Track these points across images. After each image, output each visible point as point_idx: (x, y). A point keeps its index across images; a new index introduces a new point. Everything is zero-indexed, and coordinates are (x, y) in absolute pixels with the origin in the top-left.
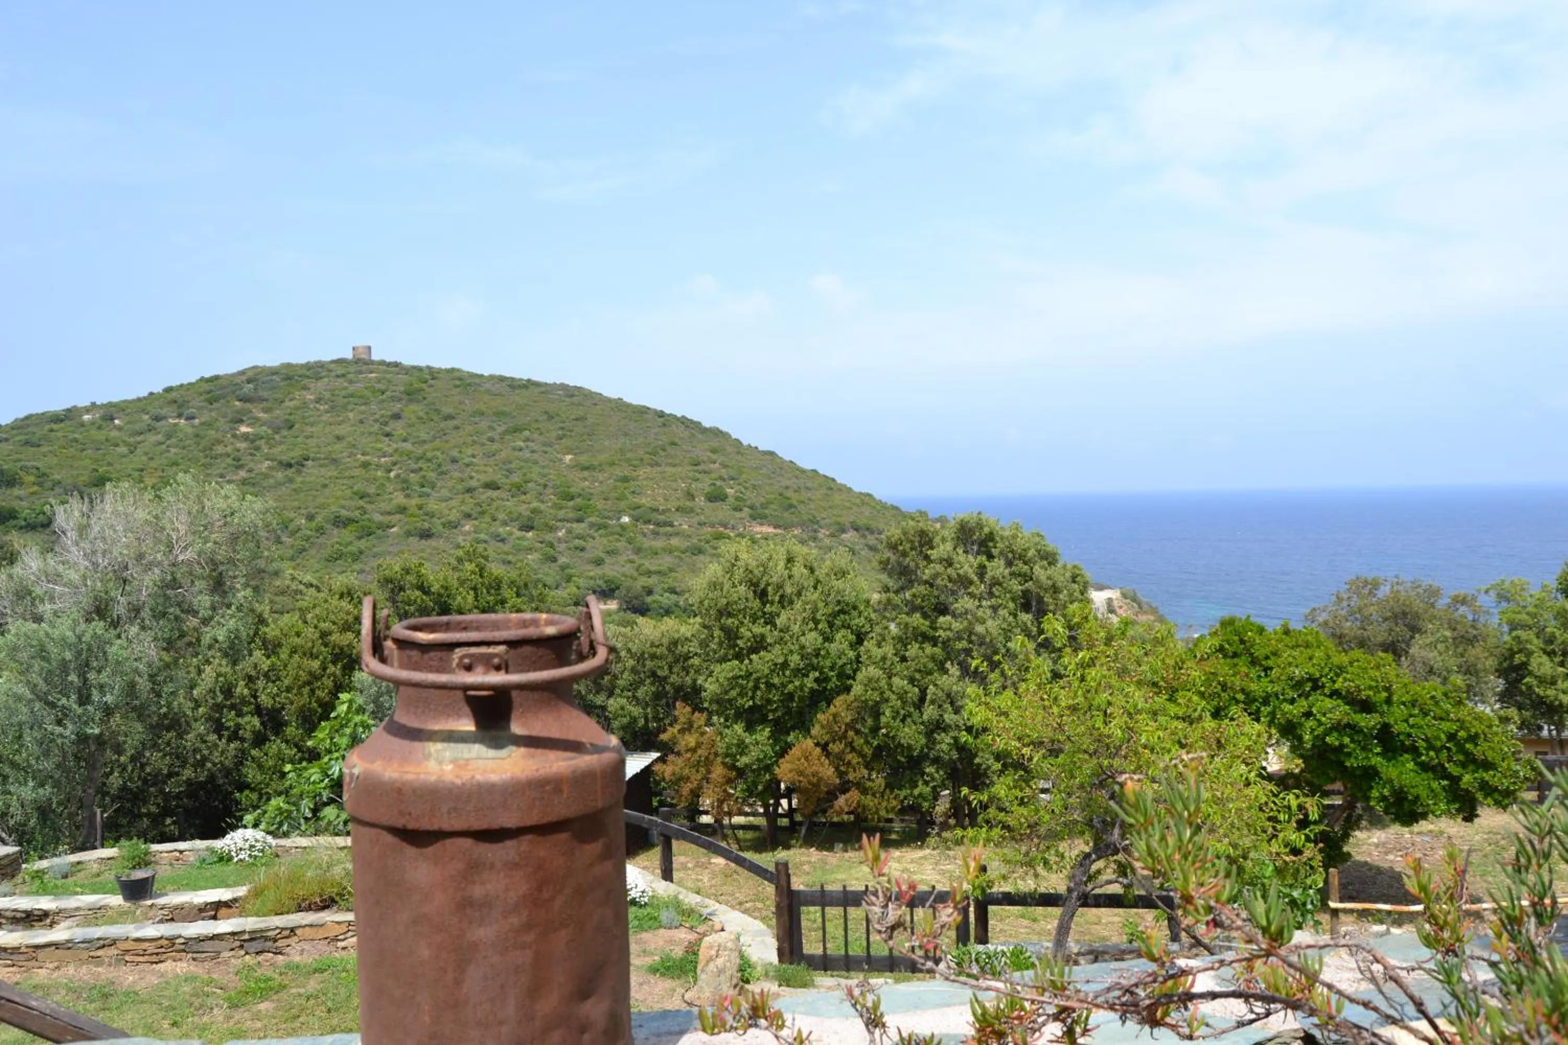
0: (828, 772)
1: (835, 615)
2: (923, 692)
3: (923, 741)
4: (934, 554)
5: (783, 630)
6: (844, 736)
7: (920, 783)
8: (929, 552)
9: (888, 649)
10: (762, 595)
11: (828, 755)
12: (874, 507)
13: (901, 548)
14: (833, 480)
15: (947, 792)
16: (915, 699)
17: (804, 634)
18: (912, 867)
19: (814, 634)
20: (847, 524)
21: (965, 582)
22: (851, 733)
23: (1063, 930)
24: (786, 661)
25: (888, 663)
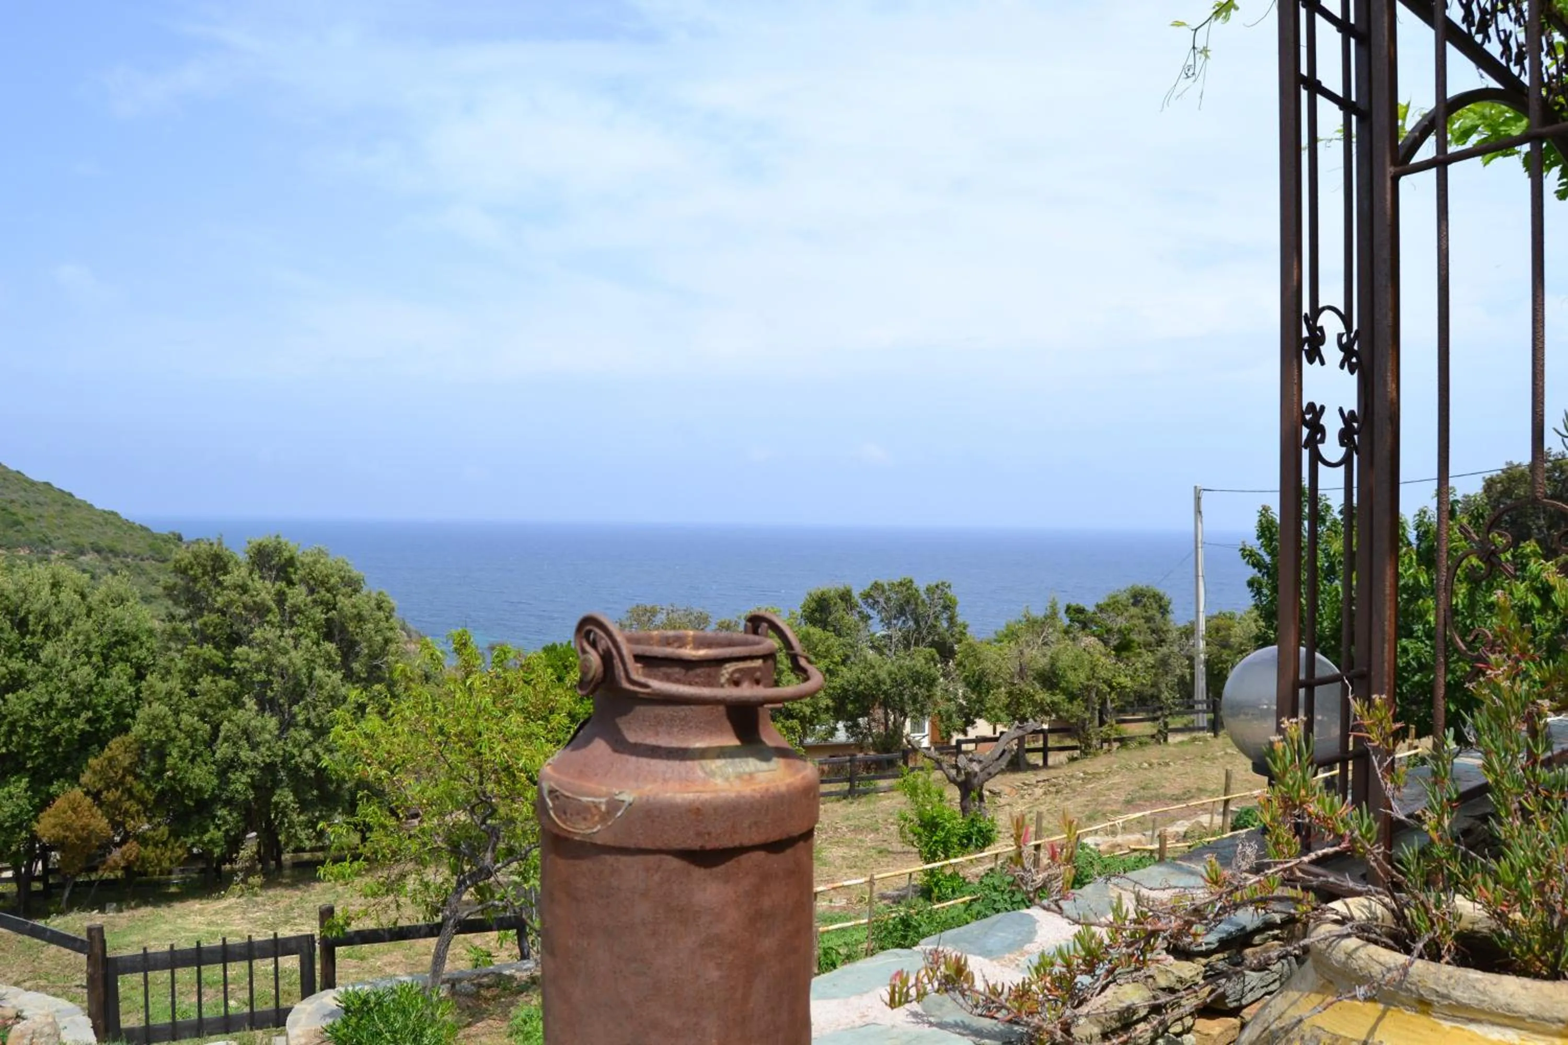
0: (101, 823)
1: (111, 646)
2: (216, 729)
3: (216, 782)
4: (228, 580)
5: (51, 664)
6: (122, 782)
7: (212, 827)
8: (221, 578)
9: (175, 683)
10: (21, 625)
11: (101, 805)
12: (119, 527)
13: (191, 573)
14: (71, 495)
15: (254, 834)
16: (206, 737)
17: (74, 669)
18: (219, 919)
19: (87, 668)
20: (87, 546)
21: (261, 611)
22: (129, 778)
23: (439, 958)
24: (51, 700)
25: (175, 699)
